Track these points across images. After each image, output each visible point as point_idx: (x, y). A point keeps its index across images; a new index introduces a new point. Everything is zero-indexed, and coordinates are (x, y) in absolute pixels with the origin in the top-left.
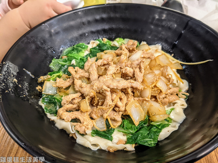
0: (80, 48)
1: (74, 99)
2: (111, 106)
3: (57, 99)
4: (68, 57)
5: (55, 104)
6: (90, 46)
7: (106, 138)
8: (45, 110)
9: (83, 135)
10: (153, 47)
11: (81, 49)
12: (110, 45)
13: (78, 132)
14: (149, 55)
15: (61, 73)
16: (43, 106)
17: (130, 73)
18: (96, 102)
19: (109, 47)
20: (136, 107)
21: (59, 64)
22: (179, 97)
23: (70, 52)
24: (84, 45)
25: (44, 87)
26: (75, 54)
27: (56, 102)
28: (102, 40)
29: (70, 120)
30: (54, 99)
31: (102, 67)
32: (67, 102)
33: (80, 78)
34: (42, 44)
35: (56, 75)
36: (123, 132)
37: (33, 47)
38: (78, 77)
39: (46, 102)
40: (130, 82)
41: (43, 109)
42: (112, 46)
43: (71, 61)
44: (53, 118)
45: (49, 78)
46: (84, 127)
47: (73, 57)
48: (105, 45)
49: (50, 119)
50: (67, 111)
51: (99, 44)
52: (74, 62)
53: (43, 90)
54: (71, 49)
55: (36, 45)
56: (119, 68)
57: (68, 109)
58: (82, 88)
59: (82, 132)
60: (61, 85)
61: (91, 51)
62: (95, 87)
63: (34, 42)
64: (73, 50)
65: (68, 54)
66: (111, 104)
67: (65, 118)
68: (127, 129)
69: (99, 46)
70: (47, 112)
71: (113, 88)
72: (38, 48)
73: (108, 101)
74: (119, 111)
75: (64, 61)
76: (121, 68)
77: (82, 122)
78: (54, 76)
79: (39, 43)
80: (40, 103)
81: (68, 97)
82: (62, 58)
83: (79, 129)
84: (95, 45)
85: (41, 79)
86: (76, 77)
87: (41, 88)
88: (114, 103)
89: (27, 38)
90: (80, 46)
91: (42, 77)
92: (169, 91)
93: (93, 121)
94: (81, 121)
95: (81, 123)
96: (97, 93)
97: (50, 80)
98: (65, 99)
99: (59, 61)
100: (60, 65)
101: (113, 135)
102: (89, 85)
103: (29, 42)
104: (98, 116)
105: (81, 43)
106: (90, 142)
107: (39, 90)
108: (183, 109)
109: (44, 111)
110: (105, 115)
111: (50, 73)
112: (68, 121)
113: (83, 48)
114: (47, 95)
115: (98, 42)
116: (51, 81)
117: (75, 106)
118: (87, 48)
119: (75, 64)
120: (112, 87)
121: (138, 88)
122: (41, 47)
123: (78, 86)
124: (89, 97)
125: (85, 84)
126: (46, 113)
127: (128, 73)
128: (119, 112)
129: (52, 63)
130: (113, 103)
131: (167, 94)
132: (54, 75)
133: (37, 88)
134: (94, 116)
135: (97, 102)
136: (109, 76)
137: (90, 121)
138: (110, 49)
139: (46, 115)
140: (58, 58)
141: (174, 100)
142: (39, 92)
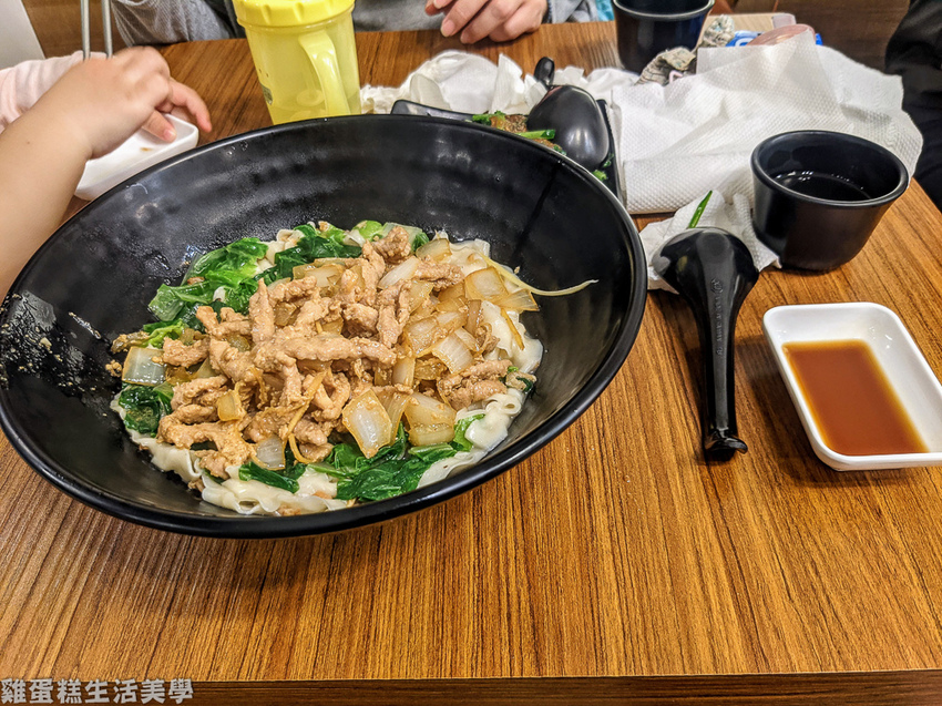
0: (242, 254)
1: (206, 391)
2: (297, 406)
3: (162, 396)
4: (206, 280)
5: (155, 406)
6: (274, 247)
7: (279, 486)
8: (126, 423)
9: (219, 480)
10: (465, 248)
11: (245, 255)
12: (341, 243)
13: (208, 472)
14: (442, 271)
15: (180, 327)
16: (123, 413)
17: (368, 320)
18: (263, 397)
19: (336, 248)
20: (370, 408)
21: (179, 300)
22: (508, 387)
23: (212, 266)
24: (254, 244)
25: (127, 363)
26: (226, 270)
27: (158, 403)
28: (318, 227)
29: (189, 445)
30: (155, 394)
31: (287, 305)
32: (185, 398)
33: (226, 337)
34: (127, 242)
35: (163, 330)
36: (329, 474)
37: (100, 251)
38: (220, 334)
39: (130, 404)
40: (359, 344)
41: (122, 421)
42: (345, 246)
43: (213, 290)
44: (146, 442)
45: (144, 340)
46: (222, 459)
47: (220, 279)
48: (320, 241)
49: (137, 446)
50: (183, 422)
51: (304, 240)
52: (220, 293)
53: (125, 370)
54: (217, 257)
55: (109, 245)
56: (337, 307)
57: (186, 417)
58: (227, 361)
59: (217, 472)
60: (176, 358)
61: (277, 261)
62: (259, 358)
63: (102, 237)
64: (223, 259)
65: (206, 271)
66: (295, 399)
67: (176, 440)
68: (341, 466)
69: (302, 244)
70: (130, 428)
71: (306, 360)
72: (114, 253)
73: (288, 392)
74: (324, 421)
75: (192, 293)
76: (344, 307)
77: (219, 446)
78: (158, 333)
79: (117, 240)
80: (115, 405)
81: (188, 387)
82: (187, 283)
83: (210, 466)
84: (290, 244)
85: (121, 340)
86: (215, 333)
87: (120, 369)
88: (308, 398)
89: (83, 227)
90: (241, 248)
91: (123, 337)
92: (474, 369)
93: (251, 445)
94: (217, 444)
95: (217, 450)
96: (264, 373)
97: (146, 346)
98: (181, 390)
99: (179, 291)
100: (181, 304)
101: (300, 480)
102: (248, 353)
103: (89, 239)
104: (264, 434)
105: (246, 239)
106: (236, 495)
107: (113, 373)
108: (510, 416)
109: (123, 426)
110: (284, 431)
111: (149, 325)
112: (185, 446)
113: (254, 253)
114: (136, 385)
115: (299, 234)
116: (150, 347)
117: (206, 411)
118: (265, 251)
119: (223, 300)
120: (302, 355)
121: (381, 359)
122: (125, 252)
123: (218, 358)
124: (242, 384)
125: (237, 350)
126: (128, 430)
127: (361, 319)
128: (323, 423)
129: (156, 299)
130: (305, 398)
131: (468, 377)
132: (158, 330)
133: (108, 367)
134: (256, 435)
135: (266, 398)
136: (301, 328)
137: (242, 445)
138: (336, 254)
139: (128, 435)
140: (177, 282)
141: (490, 395)
142: (114, 378)
